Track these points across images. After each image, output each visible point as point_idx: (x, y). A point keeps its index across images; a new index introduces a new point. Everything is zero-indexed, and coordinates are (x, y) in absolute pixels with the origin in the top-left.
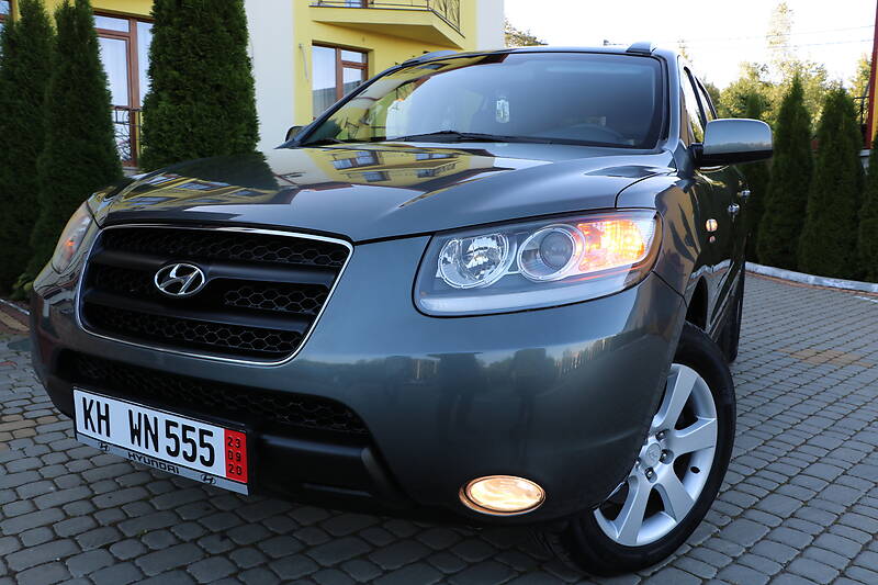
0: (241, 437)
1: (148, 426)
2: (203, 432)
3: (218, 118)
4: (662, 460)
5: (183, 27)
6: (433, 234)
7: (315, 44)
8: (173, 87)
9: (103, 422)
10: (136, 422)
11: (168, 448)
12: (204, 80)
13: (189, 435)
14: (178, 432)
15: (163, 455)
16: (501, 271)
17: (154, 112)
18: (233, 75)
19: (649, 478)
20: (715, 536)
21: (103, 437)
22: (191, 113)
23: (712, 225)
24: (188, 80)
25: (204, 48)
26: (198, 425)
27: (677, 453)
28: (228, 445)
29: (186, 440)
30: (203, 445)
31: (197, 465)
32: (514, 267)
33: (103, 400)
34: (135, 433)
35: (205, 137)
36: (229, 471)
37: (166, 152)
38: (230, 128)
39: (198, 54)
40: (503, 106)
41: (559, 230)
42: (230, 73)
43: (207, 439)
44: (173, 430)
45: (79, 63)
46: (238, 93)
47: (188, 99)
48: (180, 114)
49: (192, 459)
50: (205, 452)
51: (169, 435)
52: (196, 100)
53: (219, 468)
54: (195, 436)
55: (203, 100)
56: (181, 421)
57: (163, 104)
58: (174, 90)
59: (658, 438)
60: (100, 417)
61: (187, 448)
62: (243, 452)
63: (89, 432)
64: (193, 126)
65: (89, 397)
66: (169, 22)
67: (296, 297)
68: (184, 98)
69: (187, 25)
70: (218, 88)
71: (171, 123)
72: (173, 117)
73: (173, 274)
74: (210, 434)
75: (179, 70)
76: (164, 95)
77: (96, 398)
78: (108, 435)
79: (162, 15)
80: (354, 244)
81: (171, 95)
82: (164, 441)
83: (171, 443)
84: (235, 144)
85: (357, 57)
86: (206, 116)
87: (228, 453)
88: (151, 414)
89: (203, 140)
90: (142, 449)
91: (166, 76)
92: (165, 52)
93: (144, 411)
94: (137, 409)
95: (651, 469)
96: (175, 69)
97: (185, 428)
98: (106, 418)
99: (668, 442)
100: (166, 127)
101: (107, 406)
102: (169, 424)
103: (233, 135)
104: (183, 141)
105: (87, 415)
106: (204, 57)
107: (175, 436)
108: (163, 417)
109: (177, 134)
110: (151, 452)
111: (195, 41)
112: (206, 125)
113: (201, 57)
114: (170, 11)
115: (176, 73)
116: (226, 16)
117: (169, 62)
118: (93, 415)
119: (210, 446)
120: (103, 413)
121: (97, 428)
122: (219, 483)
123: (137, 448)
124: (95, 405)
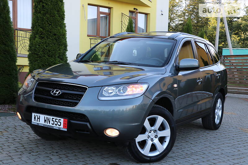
0: (67, 120)
1: (48, 119)
2: (59, 120)
3: (55, 44)
4: (155, 137)
5: (44, 14)
6: (102, 86)
7: (89, 4)
8: (40, 34)
9: (38, 119)
10: (46, 119)
11: (52, 123)
12: (51, 32)
13: (56, 120)
15: (51, 125)
16: (114, 93)
17: (34, 41)
18: (60, 30)
19: (152, 141)
20: (174, 161)
21: (38, 122)
22: (46, 42)
23: (175, 86)
24: (45, 32)
25: (51, 22)
26: (58, 118)
27: (159, 136)
28: (64, 122)
29: (56, 121)
30: (59, 122)
31: (58, 126)
32: (116, 93)
33: (39, 115)
34: (45, 121)
35: (50, 50)
36: (64, 127)
37: (37, 54)
38: (58, 48)
39: (48, 23)
40: (135, 52)
41: (126, 87)
42: (59, 30)
44: (53, 120)
45: (3, 18)
46: (61, 37)
47: (45, 38)
48: (42, 43)
49: (57, 125)
50: (59, 124)
51: (52, 121)
52: (48, 38)
53: (62, 126)
54: (57, 121)
55: (50, 38)
56: (55, 118)
57: (37, 39)
58: (41, 35)
59: (154, 132)
60: (38, 118)
61: (56, 123)
62: (66, 123)
63: (36, 122)
64: (46, 46)
65: (36, 114)
66: (40, 13)
67: (78, 96)
68: (43, 37)
69: (46, 14)
70: (55, 35)
71: (39, 46)
72: (40, 44)
73: (55, 91)
74: (61, 120)
75: (42, 28)
76: (37, 36)
77: (37, 114)
78: (39, 122)
79: (38, 10)
80: (88, 87)
81: (39, 36)
82: (51, 122)
84: (60, 53)
85: (106, 10)
86: (51, 44)
87: (64, 124)
88: (49, 117)
89: (49, 51)
90: (47, 124)
91: (38, 30)
92: (38, 22)
93: (47, 116)
94: (46, 116)
95: (152, 139)
96: (41, 28)
97: (56, 119)
98: (39, 118)
99: (157, 133)
100: (37, 46)
101: (40, 116)
102: (53, 118)
103: (59, 50)
104: (43, 51)
105: (35, 118)
106: (51, 25)
107: (54, 121)
108: (51, 117)
109: (41, 49)
110: (48, 124)
111: (48, 19)
112: (50, 46)
113: (50, 25)
114: (40, 9)
115: (41, 29)
116: (58, 11)
117: (39, 26)
118: (36, 118)
119: (60, 122)
120: (39, 117)
121: (37, 121)
122: (61, 129)
123: (45, 124)
124: (37, 116)
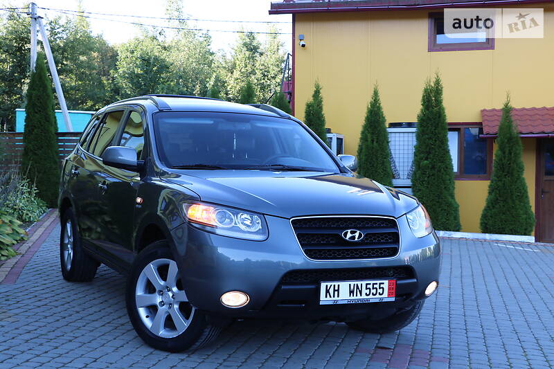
0: (394, 282)
1: (358, 288)
2: (380, 284)
9: (336, 293)
10: (352, 287)
11: (366, 294)
13: (375, 286)
14: (371, 286)
15: (364, 296)
21: (336, 298)
26: (378, 282)
28: (389, 286)
29: (373, 288)
30: (380, 288)
31: (378, 296)
33: (336, 284)
34: (351, 292)
36: (389, 295)
43: (382, 286)
44: (368, 286)
49: (375, 294)
50: (381, 291)
51: (367, 289)
53: (386, 294)
54: (377, 286)
56: (372, 282)
60: (335, 290)
61: (374, 291)
62: (394, 289)
63: (331, 299)
65: (329, 284)
74: (383, 283)
77: (333, 284)
78: (338, 297)
82: (364, 291)
83: (368, 291)
87: (389, 289)
88: (359, 283)
90: (355, 297)
93: (356, 283)
94: (352, 283)
97: (374, 284)
98: (338, 290)
101: (339, 285)
102: (367, 284)
105: (327, 291)
107: (369, 289)
108: (364, 283)
110: (359, 297)
118: (331, 291)
119: (383, 288)
120: (336, 288)
121: (332, 296)
122: (385, 300)
123: (352, 298)
124: (332, 287)
